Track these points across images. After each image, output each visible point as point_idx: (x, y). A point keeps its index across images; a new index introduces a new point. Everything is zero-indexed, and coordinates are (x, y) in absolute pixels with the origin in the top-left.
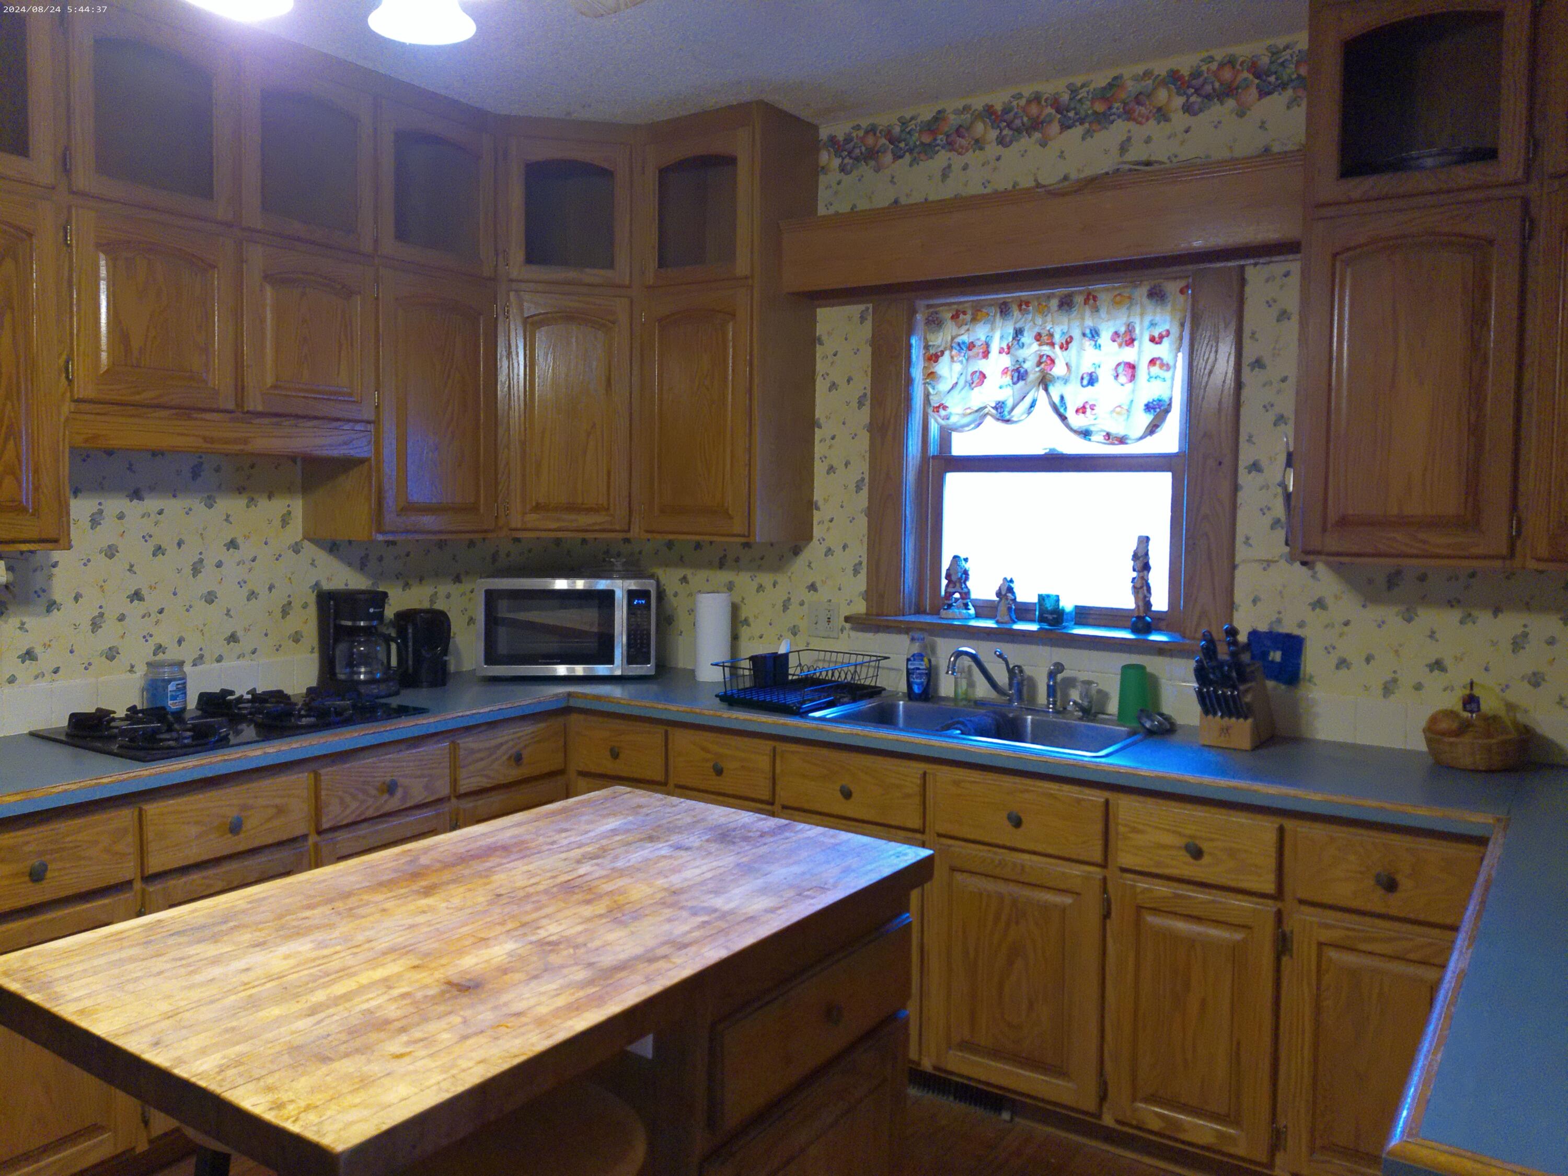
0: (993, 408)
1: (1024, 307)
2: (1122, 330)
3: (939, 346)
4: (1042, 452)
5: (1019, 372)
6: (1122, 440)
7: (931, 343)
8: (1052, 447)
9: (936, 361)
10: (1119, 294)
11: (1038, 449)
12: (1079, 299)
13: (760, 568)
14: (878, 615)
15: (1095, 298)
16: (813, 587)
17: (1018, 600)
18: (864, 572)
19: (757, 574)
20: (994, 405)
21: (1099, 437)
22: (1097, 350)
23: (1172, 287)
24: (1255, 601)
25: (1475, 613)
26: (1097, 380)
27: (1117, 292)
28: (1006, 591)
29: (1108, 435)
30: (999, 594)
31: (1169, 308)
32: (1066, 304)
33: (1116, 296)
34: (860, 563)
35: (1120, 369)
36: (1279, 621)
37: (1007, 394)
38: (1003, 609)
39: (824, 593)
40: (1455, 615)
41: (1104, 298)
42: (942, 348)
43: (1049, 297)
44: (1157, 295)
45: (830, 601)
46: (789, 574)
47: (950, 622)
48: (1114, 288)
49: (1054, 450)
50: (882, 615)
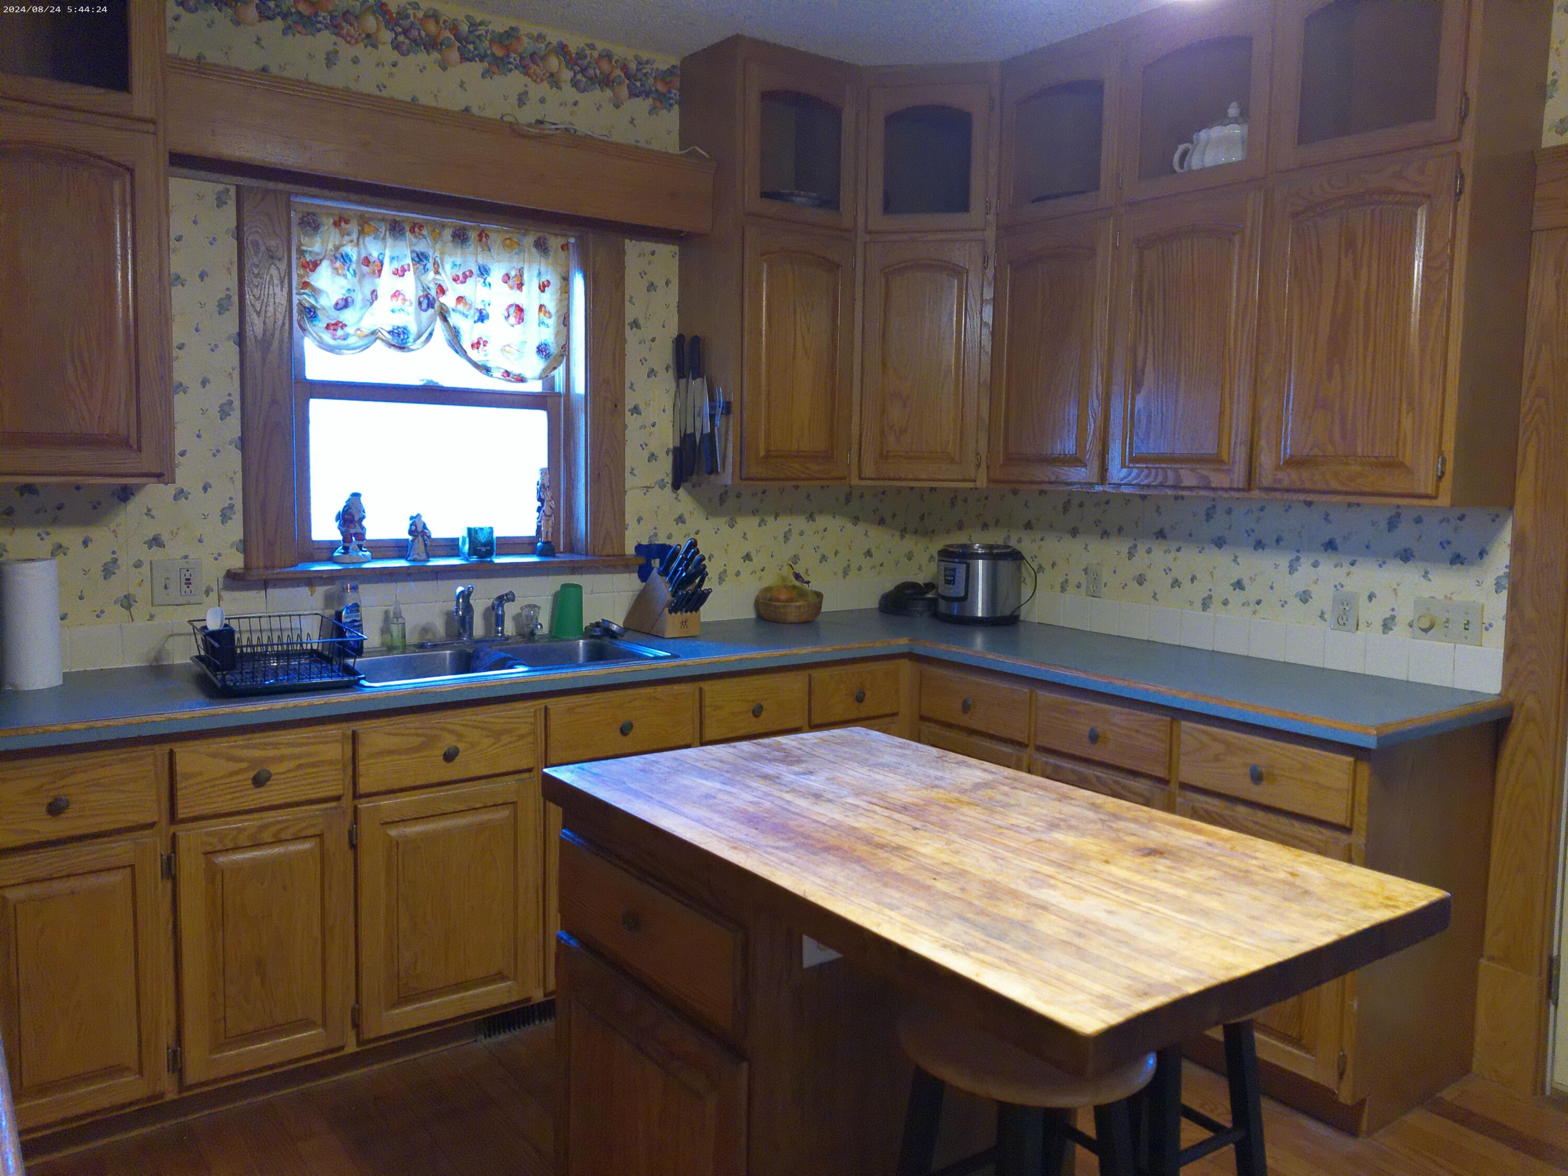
0: (389, 332)
1: (417, 230)
2: (513, 273)
3: (317, 254)
4: (421, 383)
5: (428, 299)
6: (521, 379)
7: (304, 248)
8: (430, 378)
9: (313, 270)
10: (509, 239)
11: (416, 380)
12: (473, 235)
13: (55, 521)
14: (266, 568)
15: (487, 236)
16: (156, 541)
17: (433, 536)
18: (238, 517)
19: (50, 530)
20: (390, 329)
21: (497, 374)
22: (487, 288)
23: (555, 242)
24: (639, 521)
25: (766, 518)
26: (487, 316)
27: (507, 236)
28: (418, 529)
29: (507, 373)
30: (411, 532)
31: (550, 260)
32: (460, 237)
33: (507, 239)
34: (231, 507)
35: (512, 310)
36: (656, 534)
37: (409, 319)
38: (420, 546)
39: (174, 551)
40: (755, 521)
41: (495, 238)
42: (321, 257)
43: (443, 226)
44: (541, 246)
45: (186, 557)
46: (113, 526)
47: (357, 566)
48: (507, 232)
49: (432, 381)
50: (273, 567)
